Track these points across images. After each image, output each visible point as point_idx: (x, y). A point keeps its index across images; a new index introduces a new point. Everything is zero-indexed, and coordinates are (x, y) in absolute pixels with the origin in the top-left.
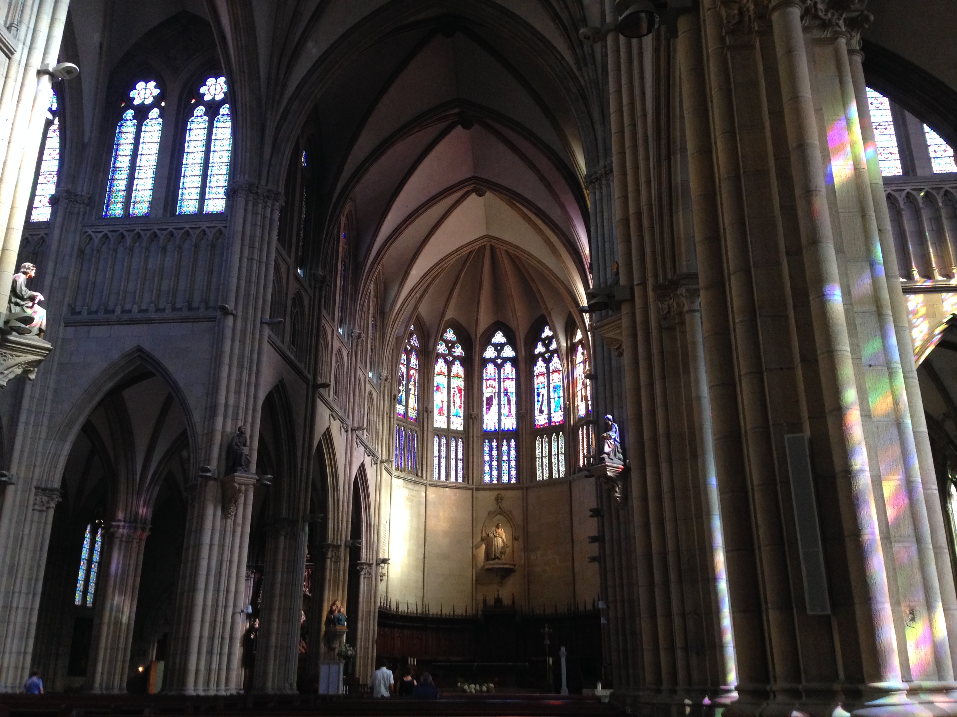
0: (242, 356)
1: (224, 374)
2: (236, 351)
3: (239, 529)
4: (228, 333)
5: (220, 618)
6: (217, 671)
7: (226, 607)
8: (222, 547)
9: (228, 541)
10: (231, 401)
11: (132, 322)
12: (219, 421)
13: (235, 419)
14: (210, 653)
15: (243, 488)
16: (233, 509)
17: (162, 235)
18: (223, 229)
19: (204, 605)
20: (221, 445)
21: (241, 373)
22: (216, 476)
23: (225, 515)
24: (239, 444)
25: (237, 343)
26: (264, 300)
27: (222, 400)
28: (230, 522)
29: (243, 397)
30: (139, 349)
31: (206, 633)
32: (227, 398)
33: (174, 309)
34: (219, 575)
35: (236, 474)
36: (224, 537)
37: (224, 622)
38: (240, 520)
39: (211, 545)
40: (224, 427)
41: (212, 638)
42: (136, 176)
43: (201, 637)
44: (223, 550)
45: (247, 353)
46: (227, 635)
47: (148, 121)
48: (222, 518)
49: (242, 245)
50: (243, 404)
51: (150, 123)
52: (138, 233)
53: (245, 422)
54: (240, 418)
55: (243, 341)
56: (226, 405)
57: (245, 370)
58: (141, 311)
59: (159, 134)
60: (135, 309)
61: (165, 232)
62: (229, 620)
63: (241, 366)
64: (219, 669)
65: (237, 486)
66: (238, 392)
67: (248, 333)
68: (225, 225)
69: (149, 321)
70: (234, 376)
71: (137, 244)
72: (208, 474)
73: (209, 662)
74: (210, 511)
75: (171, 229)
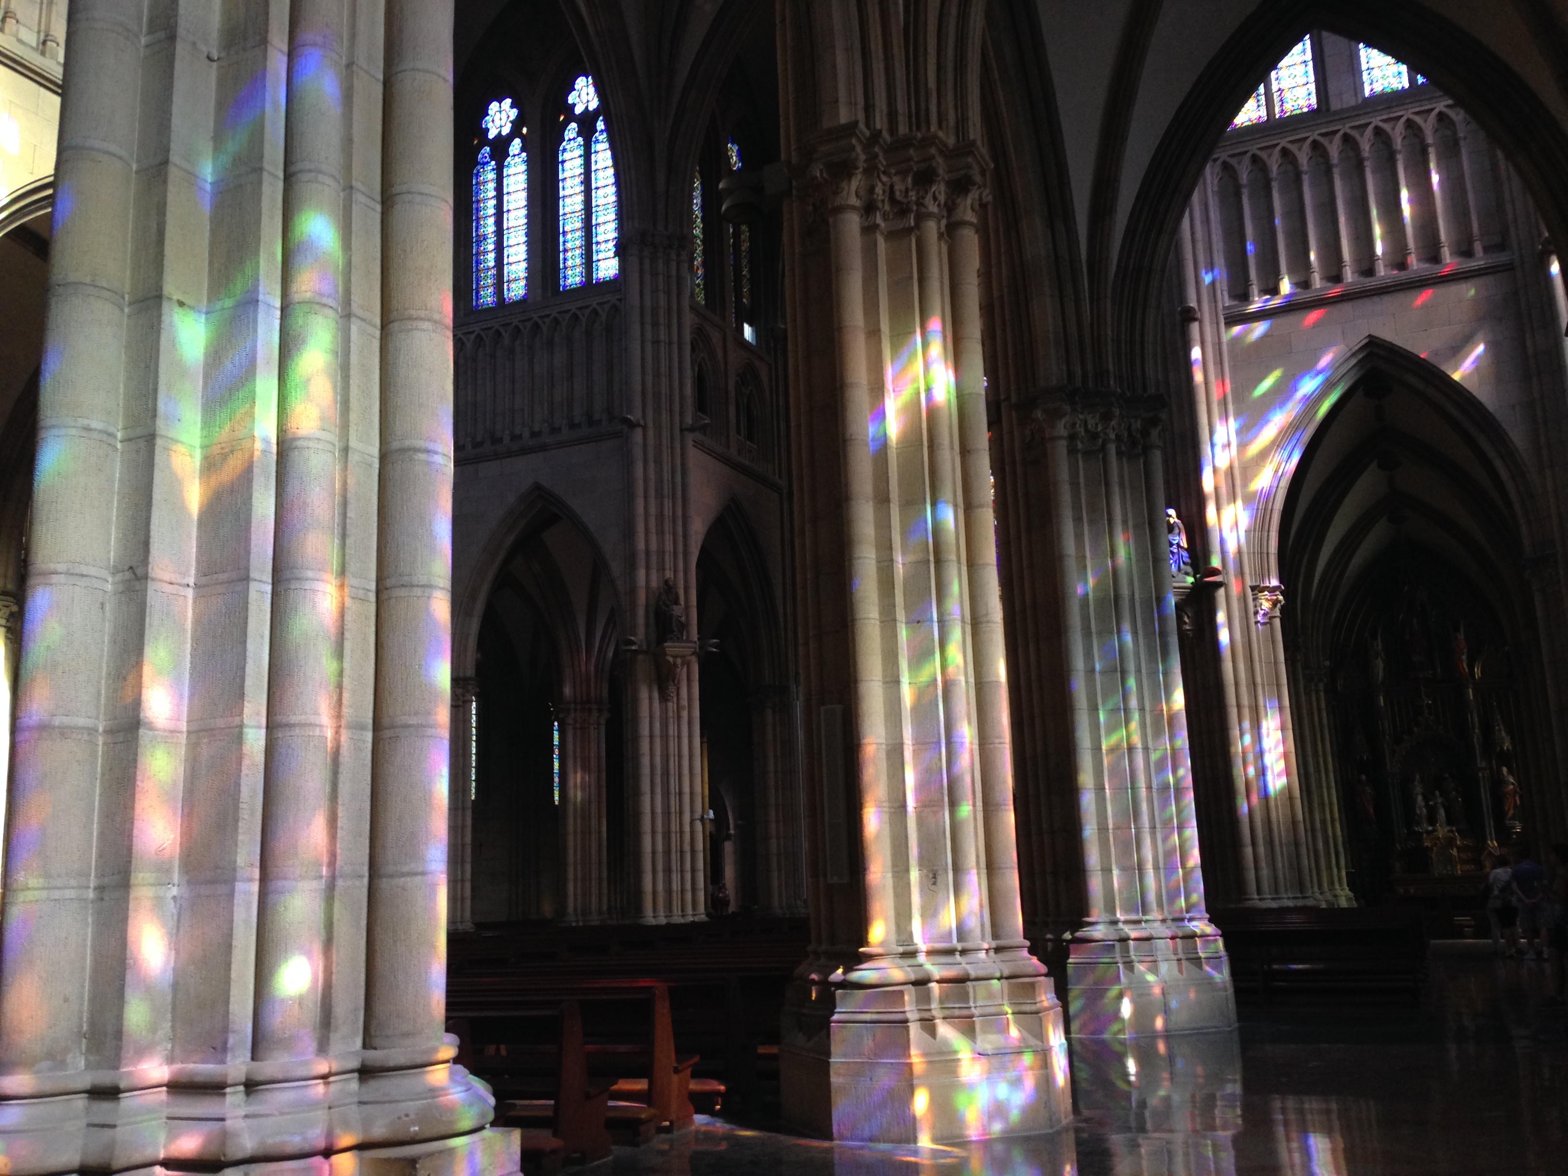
0: (660, 481)
1: (640, 510)
2: (652, 476)
3: (685, 714)
4: (638, 452)
5: (674, 827)
6: (679, 893)
7: (681, 813)
8: (665, 737)
9: (672, 730)
10: (654, 546)
11: (524, 451)
12: (641, 573)
13: (662, 568)
14: (668, 870)
15: (679, 661)
16: (672, 689)
17: (544, 323)
18: (618, 303)
19: (653, 813)
20: (647, 606)
21: (662, 505)
22: (645, 647)
23: (664, 698)
24: (668, 603)
25: (651, 465)
26: (682, 397)
27: (641, 546)
28: (671, 706)
29: (668, 538)
30: (537, 487)
31: (660, 848)
32: (647, 541)
33: (572, 426)
34: (666, 773)
35: (666, 644)
36: (667, 726)
37: (682, 832)
38: (684, 702)
39: (651, 736)
40: (648, 581)
41: (667, 852)
42: (505, 244)
43: (654, 853)
44: (667, 742)
45: (666, 476)
46: (687, 848)
47: (509, 159)
48: (660, 702)
49: (642, 324)
50: (669, 547)
51: (512, 162)
52: (517, 327)
53: (675, 571)
54: (667, 567)
55: (658, 462)
56: (647, 552)
57: (666, 500)
58: (534, 435)
59: (524, 177)
60: (526, 434)
61: (547, 320)
62: (687, 829)
63: (660, 495)
64: (683, 891)
65: (671, 659)
66: (661, 533)
67: (664, 449)
68: (619, 297)
69: (543, 448)
70: (653, 510)
71: (517, 343)
72: (633, 648)
73: (668, 882)
74: (644, 694)
75: (554, 314)
